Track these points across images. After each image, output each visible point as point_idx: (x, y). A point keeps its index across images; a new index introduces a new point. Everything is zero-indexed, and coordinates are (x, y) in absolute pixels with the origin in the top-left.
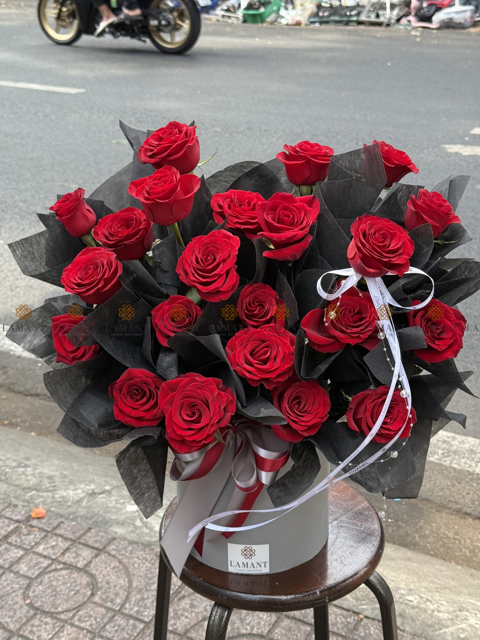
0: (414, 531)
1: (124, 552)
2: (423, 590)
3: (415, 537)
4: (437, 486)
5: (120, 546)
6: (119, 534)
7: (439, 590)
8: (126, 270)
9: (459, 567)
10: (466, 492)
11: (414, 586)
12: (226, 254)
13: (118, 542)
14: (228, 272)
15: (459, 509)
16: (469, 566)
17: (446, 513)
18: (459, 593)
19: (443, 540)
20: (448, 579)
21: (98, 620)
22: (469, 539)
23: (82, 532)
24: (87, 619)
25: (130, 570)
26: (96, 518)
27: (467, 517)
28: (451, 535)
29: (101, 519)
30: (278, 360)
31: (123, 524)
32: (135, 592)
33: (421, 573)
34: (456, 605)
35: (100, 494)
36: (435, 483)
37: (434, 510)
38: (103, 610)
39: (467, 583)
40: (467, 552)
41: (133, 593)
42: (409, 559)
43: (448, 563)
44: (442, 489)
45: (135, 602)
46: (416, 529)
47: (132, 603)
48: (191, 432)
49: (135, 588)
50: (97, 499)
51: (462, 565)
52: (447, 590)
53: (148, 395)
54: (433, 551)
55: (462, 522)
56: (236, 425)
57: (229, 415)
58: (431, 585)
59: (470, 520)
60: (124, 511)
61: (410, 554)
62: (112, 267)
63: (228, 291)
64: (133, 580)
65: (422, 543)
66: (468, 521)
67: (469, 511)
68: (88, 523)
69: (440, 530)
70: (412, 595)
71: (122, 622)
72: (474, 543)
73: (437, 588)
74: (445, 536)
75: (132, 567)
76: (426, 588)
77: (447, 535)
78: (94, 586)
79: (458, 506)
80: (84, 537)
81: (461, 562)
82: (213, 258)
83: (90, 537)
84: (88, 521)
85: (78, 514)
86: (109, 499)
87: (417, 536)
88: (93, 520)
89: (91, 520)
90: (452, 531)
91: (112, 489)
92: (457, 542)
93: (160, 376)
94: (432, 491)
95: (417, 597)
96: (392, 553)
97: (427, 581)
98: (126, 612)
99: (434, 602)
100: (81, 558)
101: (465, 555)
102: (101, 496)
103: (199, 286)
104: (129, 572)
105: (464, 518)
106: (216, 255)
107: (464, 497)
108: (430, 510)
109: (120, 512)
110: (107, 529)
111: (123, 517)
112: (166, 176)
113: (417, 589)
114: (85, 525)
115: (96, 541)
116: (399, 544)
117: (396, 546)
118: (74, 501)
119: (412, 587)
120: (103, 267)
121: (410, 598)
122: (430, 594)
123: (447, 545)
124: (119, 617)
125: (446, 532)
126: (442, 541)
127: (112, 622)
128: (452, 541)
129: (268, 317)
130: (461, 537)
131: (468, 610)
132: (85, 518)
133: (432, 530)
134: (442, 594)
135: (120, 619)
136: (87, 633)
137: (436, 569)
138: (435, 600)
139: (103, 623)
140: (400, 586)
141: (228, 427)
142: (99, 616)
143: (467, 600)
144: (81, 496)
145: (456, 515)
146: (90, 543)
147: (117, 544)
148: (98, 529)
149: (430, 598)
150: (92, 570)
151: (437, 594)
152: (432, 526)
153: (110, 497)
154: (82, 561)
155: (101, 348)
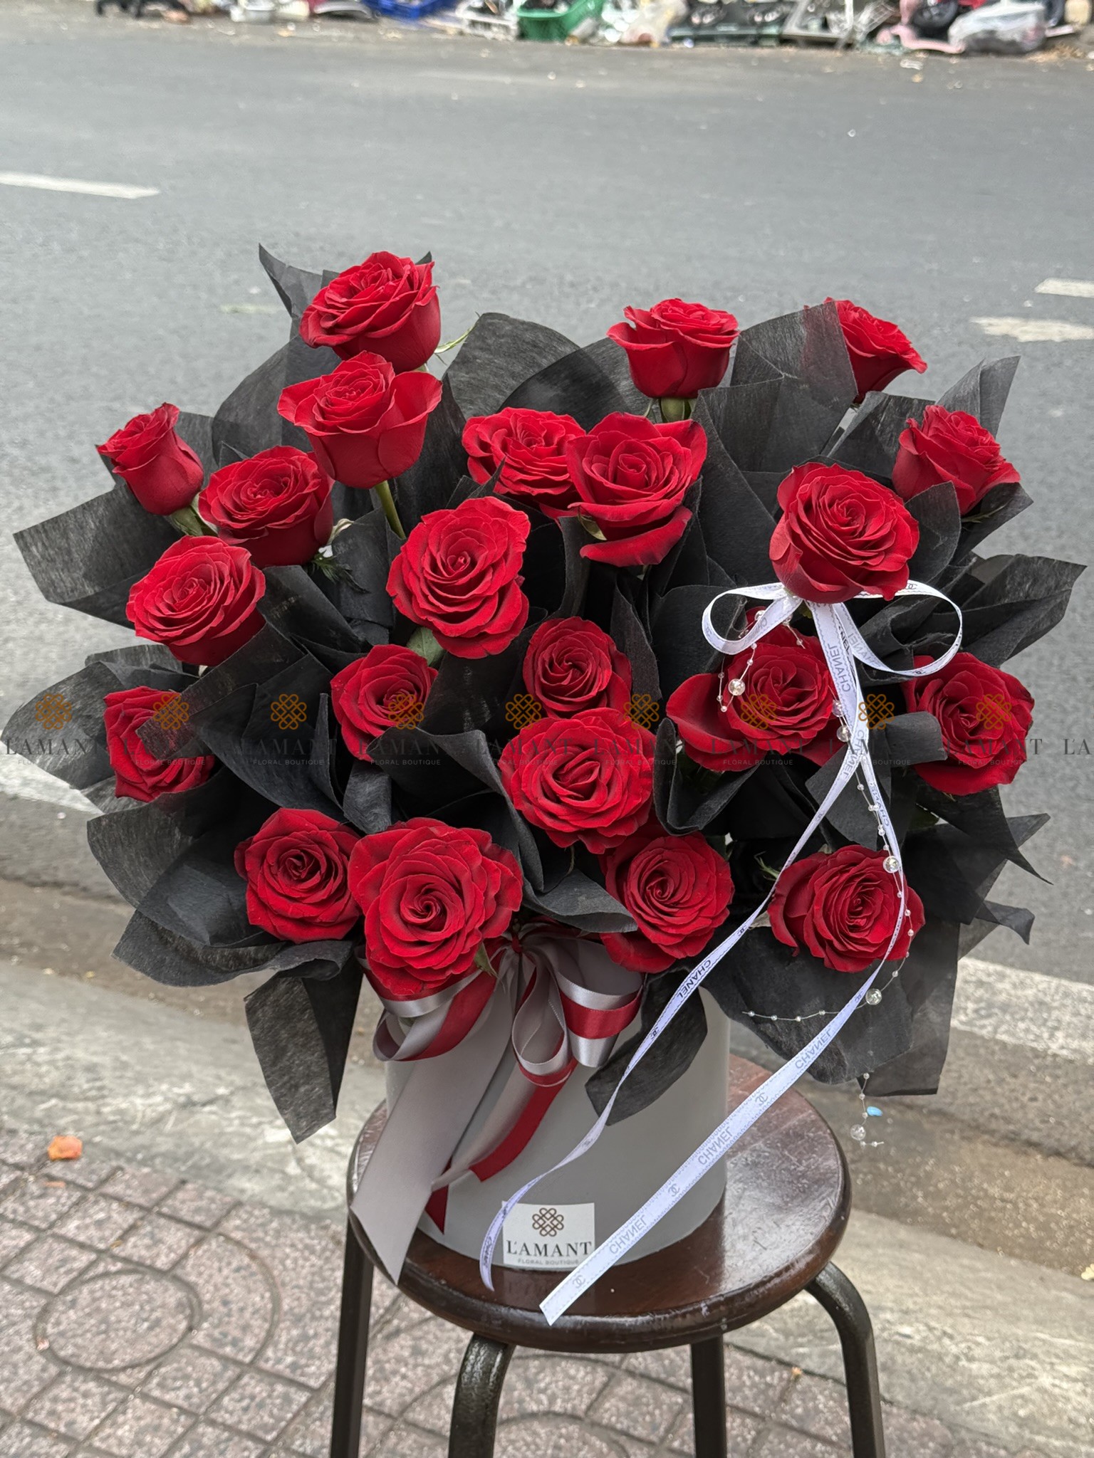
0: (913, 1184)
1: (260, 1234)
2: (933, 1311)
3: (915, 1197)
4: (965, 1084)
5: (252, 1220)
6: (249, 1193)
7: (970, 1312)
8: (274, 588)
9: (1013, 1262)
10: (1028, 1095)
11: (915, 1303)
12: (498, 551)
13: (247, 1212)
14: (503, 592)
15: (1013, 1132)
16: (1037, 1260)
17: (984, 1143)
18: (1015, 1319)
19: (979, 1202)
20: (991, 1289)
21: (204, 1385)
22: (1036, 1199)
23: (164, 1190)
24: (178, 1383)
25: (276, 1273)
26: (196, 1157)
27: (1030, 1150)
28: (995, 1191)
29: (207, 1161)
30: (616, 789)
31: (257, 1171)
32: (288, 1323)
33: (929, 1275)
34: (1008, 1344)
35: (204, 1105)
36: (960, 1077)
37: (956, 1137)
38: (215, 1362)
39: (1032, 1297)
40: (1032, 1229)
41: (282, 1325)
42: (902, 1245)
43: (989, 1254)
44: (975, 1090)
45: (286, 1344)
46: (919, 1178)
47: (281, 1346)
48: (422, 950)
49: (286, 1313)
50: (198, 1117)
51: (1019, 1257)
52: (989, 1312)
53: (323, 869)
54: (956, 1227)
55: (1020, 1161)
56: (521, 936)
57: (507, 912)
58: (953, 1301)
59: (1039, 1157)
60: (260, 1142)
61: (903, 1233)
62: (241, 581)
63: (503, 635)
64: (283, 1295)
65: (930, 1210)
66: (1032, 1160)
67: (1035, 1137)
68: (178, 1170)
69: (971, 1178)
70: (910, 1324)
71: (258, 1389)
72: (1045, 1210)
73: (964, 1307)
74: (982, 1194)
75: (280, 1267)
76: (940, 1307)
77: (986, 1191)
78: (194, 1311)
79: (1011, 1127)
80: (170, 1202)
81: (1017, 1251)
82: (469, 559)
83: (183, 1202)
84: (176, 1165)
85: (155, 1150)
86: (226, 1116)
87: (920, 1194)
88: (190, 1163)
89: (185, 1162)
90: (998, 1182)
91: (232, 1093)
92: (1009, 1206)
93: (351, 825)
94: (954, 1094)
95: (922, 1327)
96: (863, 1232)
97: (943, 1292)
98: (268, 1366)
99: (959, 1338)
100: (163, 1248)
101: (1027, 1237)
102: (207, 1109)
103: (440, 624)
104: (273, 1278)
105: (1025, 1153)
106: (476, 554)
107: (1023, 1107)
108: (948, 1136)
109: (252, 1145)
110: (220, 1182)
111: (257, 1156)
112: (365, 374)
113: (921, 1310)
114: (172, 1175)
115: (197, 1211)
116: (878, 1213)
117: (874, 1217)
118: (147, 1119)
119: (910, 1304)
120: (222, 583)
121: (906, 1330)
122: (950, 1321)
123: (986, 1214)
124: (252, 1378)
125: (985, 1186)
126: (976, 1205)
127: (235, 1389)
128: (999, 1203)
129: (593, 693)
130: (1019, 1196)
131: (1034, 1357)
132: (171, 1158)
133: (953, 1182)
134: (976, 1322)
135: (253, 1382)
136: (179, 1415)
137: (962, 1266)
138: (960, 1334)
139: (215, 1391)
140: (883, 1304)
141: (504, 941)
142: (206, 1376)
143: (1033, 1334)
144: (161, 1109)
145: (1007, 1146)
146: (184, 1213)
147: (245, 1216)
148: (200, 1182)
149: (949, 1331)
150: (187, 1274)
151: (966, 1320)
152: (953, 1172)
153: (229, 1112)
154: (167, 1256)
155: (218, 764)
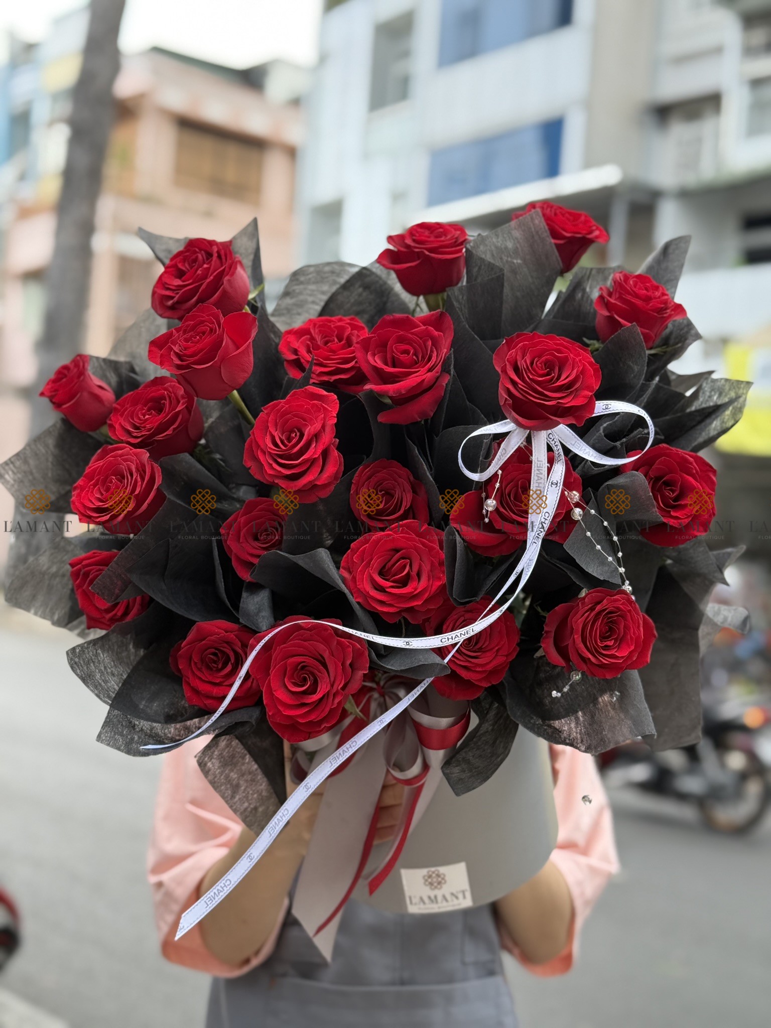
14: (325, 454)
53: (233, 660)
57: (360, 674)
62: (145, 472)
63: (328, 484)
93: (245, 627)
103: (283, 483)
106: (303, 430)
112: (202, 322)
155: (151, 599)
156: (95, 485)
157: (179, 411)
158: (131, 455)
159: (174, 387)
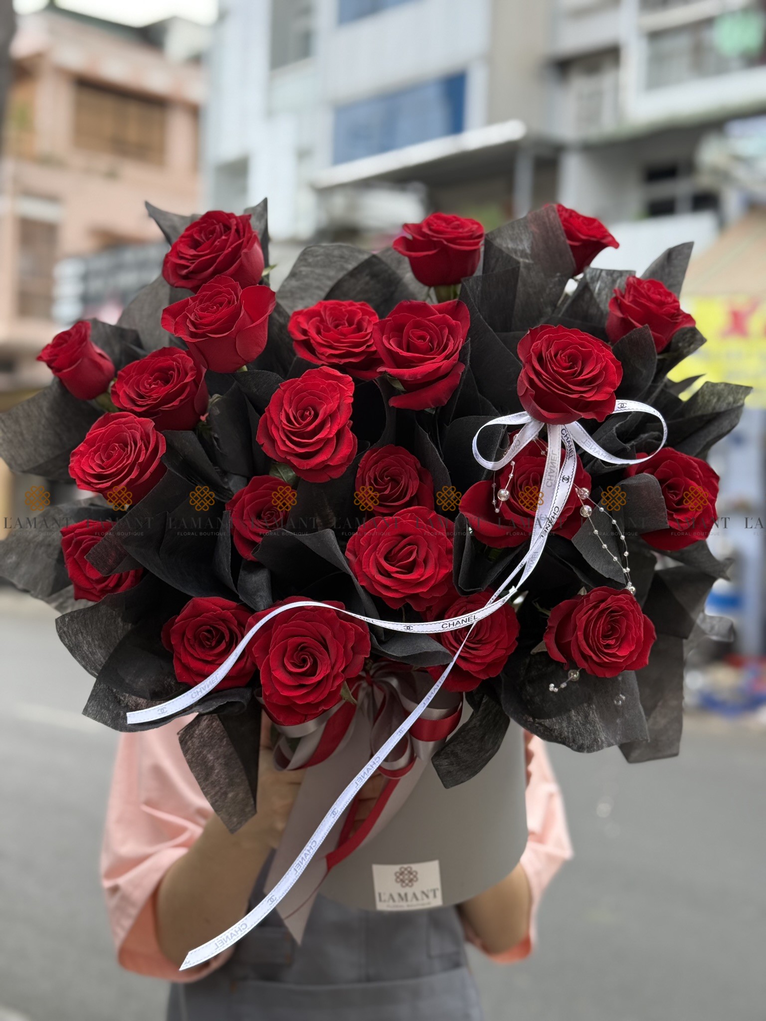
8: (172, 447)
12: (334, 405)
14: (339, 435)
48: (303, 691)
53: (227, 639)
57: (361, 658)
62: (149, 443)
93: (245, 605)
103: (295, 461)
112: (220, 293)
120: (136, 445)
141: (360, 678)
155: (146, 571)
156: (95, 452)
157: (187, 383)
158: (135, 423)
159: (182, 358)
